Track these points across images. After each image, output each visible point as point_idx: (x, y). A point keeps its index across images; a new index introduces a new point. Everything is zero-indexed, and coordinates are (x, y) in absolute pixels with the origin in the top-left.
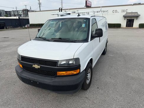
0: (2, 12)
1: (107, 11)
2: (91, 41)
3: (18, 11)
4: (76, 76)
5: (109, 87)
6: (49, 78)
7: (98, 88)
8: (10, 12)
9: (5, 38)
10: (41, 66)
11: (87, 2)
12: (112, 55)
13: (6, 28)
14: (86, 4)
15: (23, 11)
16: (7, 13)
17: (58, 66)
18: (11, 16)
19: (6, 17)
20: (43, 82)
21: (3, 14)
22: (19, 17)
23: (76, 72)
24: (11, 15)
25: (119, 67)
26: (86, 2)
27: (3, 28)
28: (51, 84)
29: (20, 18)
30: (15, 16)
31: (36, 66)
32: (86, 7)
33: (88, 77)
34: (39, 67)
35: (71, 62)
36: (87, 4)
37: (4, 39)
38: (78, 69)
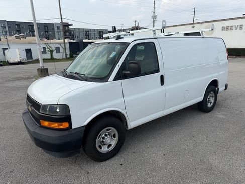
3: (124, 30)
7: (122, 165)
15: (132, 29)
23: (62, 125)
33: (105, 141)
34: (31, 109)
38: (66, 122)
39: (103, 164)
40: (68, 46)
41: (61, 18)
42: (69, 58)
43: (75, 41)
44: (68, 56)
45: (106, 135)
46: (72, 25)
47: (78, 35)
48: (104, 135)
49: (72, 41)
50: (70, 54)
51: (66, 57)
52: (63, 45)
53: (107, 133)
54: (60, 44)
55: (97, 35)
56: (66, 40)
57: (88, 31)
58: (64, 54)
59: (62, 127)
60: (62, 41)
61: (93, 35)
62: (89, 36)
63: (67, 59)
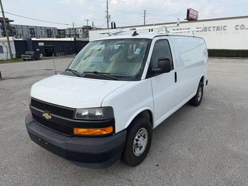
0: (54, 31)
1: (225, 26)
2: (146, 78)
3: (75, 29)
4: (105, 138)
5: (179, 167)
6: (62, 137)
7: (157, 165)
8: (64, 30)
9: (47, 70)
10: (52, 116)
11: (190, 12)
12: (210, 108)
13: (55, 55)
14: (188, 15)
15: (83, 29)
16: (60, 33)
17: (75, 118)
18: (64, 37)
19: (57, 38)
20: (53, 143)
21: (54, 33)
22: (75, 39)
23: (105, 131)
24: (65, 35)
25: (214, 132)
26: (188, 11)
27: (51, 56)
28: (64, 147)
29: (77, 39)
30: (70, 36)
31: (47, 116)
32: (187, 20)
33: (139, 143)
34: (50, 117)
35: (98, 113)
36: (190, 15)
37: (45, 71)
38: (110, 126)
39: (138, 168)
40: (13, 45)
41: (3, 12)
42: (15, 59)
43: (21, 39)
44: (14, 57)
45: (139, 137)
46: (13, 21)
47: (21, 33)
48: (136, 138)
49: (16, 39)
50: (16, 54)
51: (12, 57)
52: (6, 44)
53: (139, 135)
54: (3, 42)
55: (44, 34)
56: (11, 39)
57: (33, 29)
58: (9, 54)
59: (105, 133)
60: (5, 38)
61: (39, 33)
62: (34, 34)
63: (13, 60)
